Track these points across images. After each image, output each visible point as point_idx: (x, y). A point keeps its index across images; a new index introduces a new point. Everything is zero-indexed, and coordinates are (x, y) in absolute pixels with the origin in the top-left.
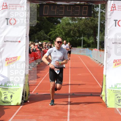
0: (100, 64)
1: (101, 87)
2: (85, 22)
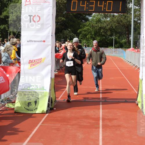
0: (134, 67)
1: (137, 93)
2: (118, 19)
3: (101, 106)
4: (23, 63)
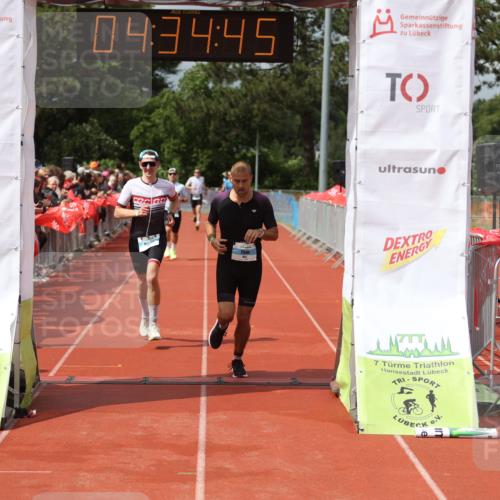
0: (329, 257)
1: (335, 350)
3: (203, 400)
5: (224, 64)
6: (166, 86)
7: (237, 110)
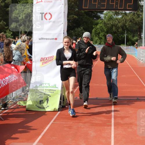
4: (35, 61)
5: (117, 11)
6: (100, 18)
7: (121, 24)
